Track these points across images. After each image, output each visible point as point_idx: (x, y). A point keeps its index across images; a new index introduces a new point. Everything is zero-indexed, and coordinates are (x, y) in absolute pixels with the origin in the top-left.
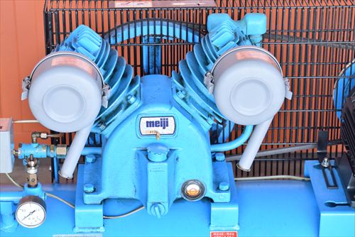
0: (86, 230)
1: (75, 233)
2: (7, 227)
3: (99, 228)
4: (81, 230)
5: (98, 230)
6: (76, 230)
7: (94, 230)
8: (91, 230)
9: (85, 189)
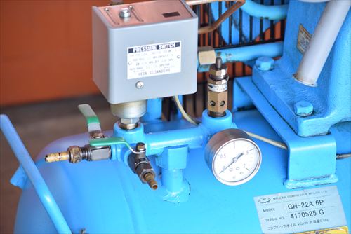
0: (308, 184)
1: (289, 190)
2: (174, 194)
3: (328, 176)
4: (299, 184)
5: (328, 181)
6: (290, 184)
7: (322, 182)
8: (316, 182)
9: (300, 110)
